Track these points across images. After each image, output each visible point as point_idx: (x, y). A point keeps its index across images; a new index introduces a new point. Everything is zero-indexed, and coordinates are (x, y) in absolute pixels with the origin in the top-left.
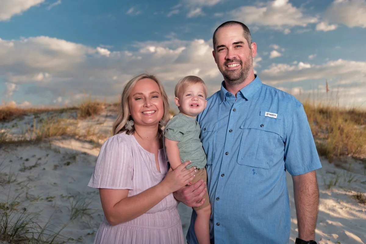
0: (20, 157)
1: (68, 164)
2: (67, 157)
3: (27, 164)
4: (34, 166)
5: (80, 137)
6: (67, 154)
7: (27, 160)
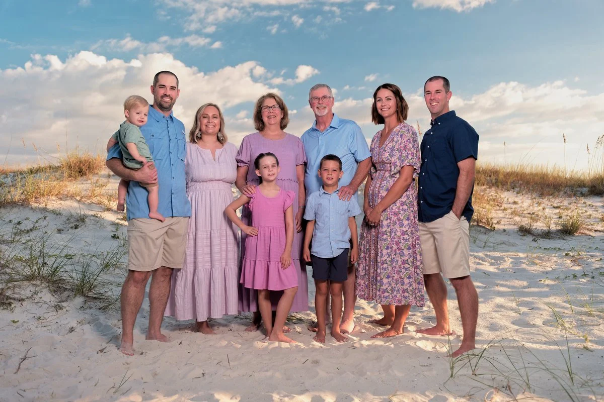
0: (7, 220)
1: (76, 227)
2: (72, 220)
3: (22, 227)
4: (31, 230)
5: (82, 198)
6: (72, 216)
7: (19, 223)
